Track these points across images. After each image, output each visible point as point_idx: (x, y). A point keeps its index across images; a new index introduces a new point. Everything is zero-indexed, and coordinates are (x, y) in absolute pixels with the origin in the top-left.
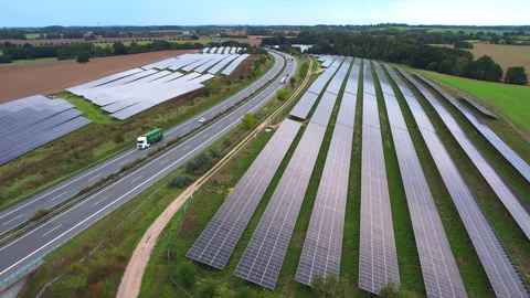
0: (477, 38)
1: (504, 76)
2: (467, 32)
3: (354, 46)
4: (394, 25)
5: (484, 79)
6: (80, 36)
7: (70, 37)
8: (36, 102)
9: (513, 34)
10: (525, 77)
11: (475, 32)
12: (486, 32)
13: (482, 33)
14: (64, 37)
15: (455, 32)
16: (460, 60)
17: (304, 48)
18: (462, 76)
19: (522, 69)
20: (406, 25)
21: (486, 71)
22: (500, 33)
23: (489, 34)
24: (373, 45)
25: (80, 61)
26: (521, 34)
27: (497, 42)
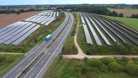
0: (108, 7)
1: (118, 15)
2: (105, 6)
4: (86, 4)
5: (114, 16)
9: (115, 6)
11: (107, 6)
13: (108, 6)
14: (2, 8)
15: (102, 6)
16: (108, 12)
17: (69, 10)
19: (122, 14)
20: (89, 4)
22: (112, 6)
23: (110, 6)
26: (117, 6)
27: (113, 8)
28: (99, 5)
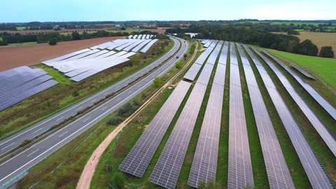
0: (302, 28)
1: (319, 52)
2: (296, 24)
3: (224, 34)
4: (250, 20)
5: (306, 54)
6: (51, 28)
7: (44, 29)
8: (23, 70)
9: (325, 25)
10: (332, 53)
11: (301, 24)
12: (307, 24)
13: (305, 25)
14: (41, 29)
15: (288, 24)
16: (291, 42)
17: (192, 35)
18: (292, 52)
19: (330, 48)
20: (257, 20)
21: (308, 49)
22: (316, 25)
23: (309, 25)
24: (236, 33)
25: (51, 44)
26: (330, 25)
27: (314, 31)
28: (281, 23)
